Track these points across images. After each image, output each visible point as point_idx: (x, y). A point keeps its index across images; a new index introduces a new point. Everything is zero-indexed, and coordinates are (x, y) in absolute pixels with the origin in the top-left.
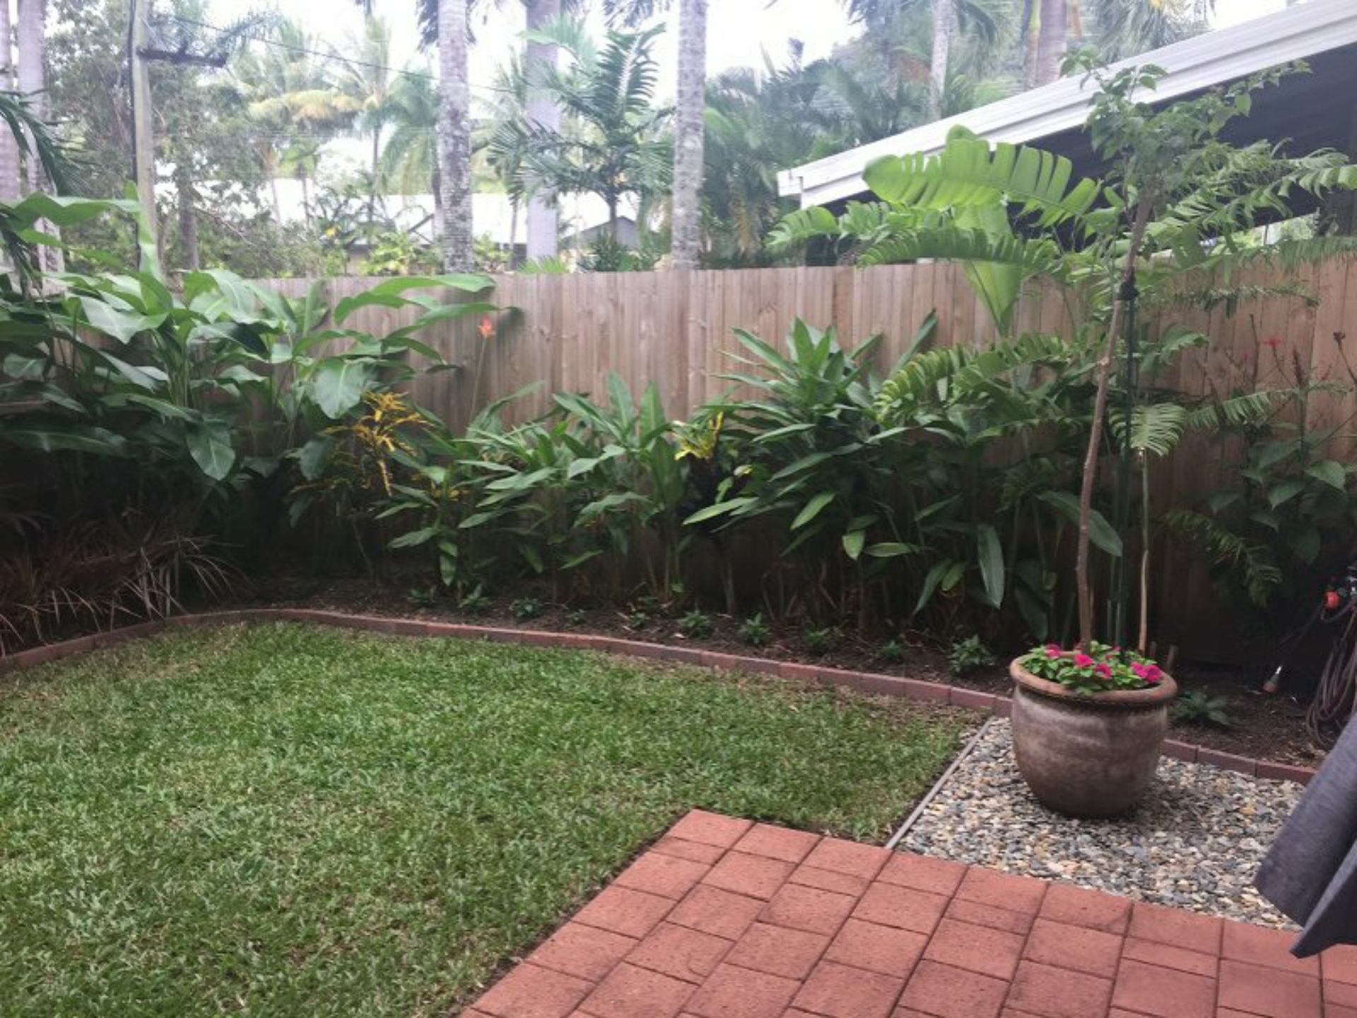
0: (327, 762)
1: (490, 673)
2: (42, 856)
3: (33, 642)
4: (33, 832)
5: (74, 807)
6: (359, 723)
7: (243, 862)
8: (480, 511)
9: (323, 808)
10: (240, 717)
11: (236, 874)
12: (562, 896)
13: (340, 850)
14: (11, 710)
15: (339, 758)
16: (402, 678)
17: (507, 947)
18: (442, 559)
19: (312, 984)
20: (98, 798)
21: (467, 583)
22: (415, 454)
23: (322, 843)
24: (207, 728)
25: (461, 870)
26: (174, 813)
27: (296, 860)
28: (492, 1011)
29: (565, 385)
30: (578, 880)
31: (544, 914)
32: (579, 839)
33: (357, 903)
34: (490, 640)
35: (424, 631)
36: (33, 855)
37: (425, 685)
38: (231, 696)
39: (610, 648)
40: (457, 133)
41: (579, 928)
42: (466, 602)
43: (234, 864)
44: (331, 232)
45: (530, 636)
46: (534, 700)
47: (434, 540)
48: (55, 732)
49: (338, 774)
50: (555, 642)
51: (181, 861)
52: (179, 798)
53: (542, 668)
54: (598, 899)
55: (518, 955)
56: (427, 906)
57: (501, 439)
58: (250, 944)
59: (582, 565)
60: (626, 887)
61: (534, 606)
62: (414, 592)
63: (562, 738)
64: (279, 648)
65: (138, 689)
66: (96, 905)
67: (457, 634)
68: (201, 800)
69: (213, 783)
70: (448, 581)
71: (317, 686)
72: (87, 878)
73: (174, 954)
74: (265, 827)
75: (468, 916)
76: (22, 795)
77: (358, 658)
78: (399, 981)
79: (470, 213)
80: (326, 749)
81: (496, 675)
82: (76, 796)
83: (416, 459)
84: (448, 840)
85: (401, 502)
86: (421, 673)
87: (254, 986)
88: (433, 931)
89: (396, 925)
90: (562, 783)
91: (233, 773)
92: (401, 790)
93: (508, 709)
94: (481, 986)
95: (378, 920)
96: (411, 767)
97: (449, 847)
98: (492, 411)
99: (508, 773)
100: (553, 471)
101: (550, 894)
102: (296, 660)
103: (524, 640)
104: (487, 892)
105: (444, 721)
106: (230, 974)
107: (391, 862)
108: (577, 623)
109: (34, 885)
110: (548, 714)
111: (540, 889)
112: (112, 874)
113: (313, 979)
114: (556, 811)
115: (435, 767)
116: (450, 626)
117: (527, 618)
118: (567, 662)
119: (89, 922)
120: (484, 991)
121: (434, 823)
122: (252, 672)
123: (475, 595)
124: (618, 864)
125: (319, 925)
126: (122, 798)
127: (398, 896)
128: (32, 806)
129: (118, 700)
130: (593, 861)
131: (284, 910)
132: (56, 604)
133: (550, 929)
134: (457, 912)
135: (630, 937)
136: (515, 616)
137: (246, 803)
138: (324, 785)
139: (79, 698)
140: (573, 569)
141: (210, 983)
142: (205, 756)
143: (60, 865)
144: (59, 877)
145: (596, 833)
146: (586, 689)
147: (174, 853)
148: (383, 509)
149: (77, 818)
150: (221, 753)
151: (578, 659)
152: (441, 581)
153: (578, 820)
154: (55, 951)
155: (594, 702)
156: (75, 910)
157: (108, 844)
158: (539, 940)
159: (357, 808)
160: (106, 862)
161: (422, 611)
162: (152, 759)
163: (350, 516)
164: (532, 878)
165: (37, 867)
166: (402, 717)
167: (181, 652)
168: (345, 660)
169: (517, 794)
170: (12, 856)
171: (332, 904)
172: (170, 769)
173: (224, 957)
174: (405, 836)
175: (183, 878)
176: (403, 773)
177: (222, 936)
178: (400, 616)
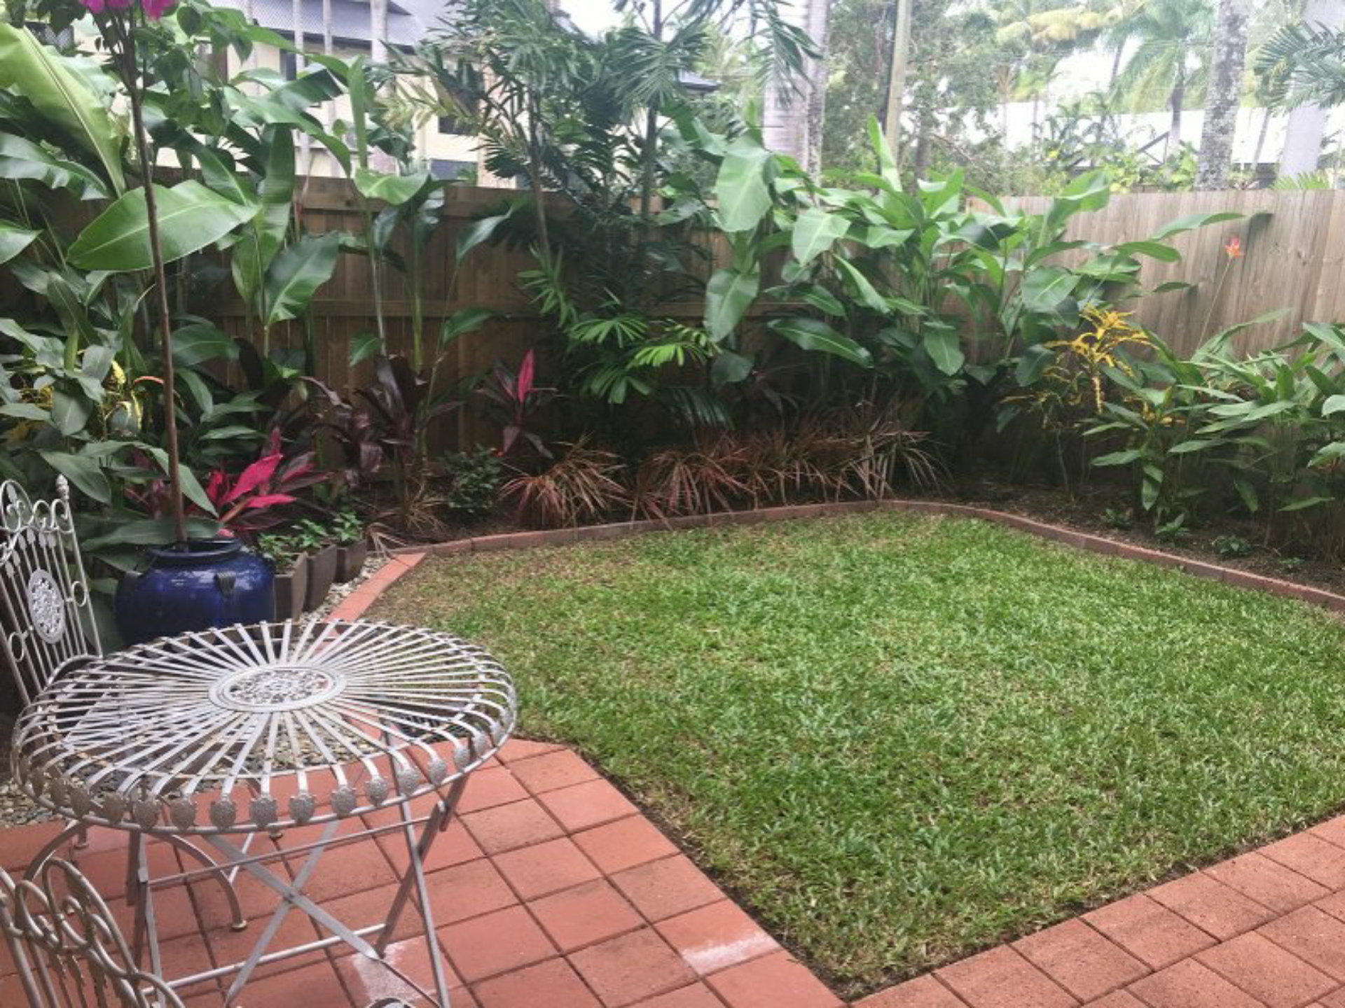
0: (1013, 648)
1: (1184, 603)
2: (781, 665)
3: (778, 503)
4: (775, 646)
5: (805, 635)
6: (1045, 621)
7: (937, 712)
8: (1198, 438)
9: (1009, 686)
10: (939, 594)
11: (932, 719)
12: (1247, 826)
13: (1023, 725)
14: (759, 552)
15: (1026, 646)
16: (1089, 590)
17: (1184, 853)
18: (1145, 483)
19: (994, 827)
20: (824, 632)
21: (1168, 511)
22: (1132, 375)
23: (1007, 715)
24: (910, 595)
25: (1142, 773)
26: (882, 657)
27: (983, 722)
28: (1165, 903)
29: (1317, 314)
30: (1267, 817)
31: (1226, 837)
32: (1273, 780)
33: (1038, 772)
34: (1185, 570)
35: (1115, 551)
36: (775, 664)
37: (1112, 600)
38: (931, 575)
39: (1327, 603)
40: (1233, 40)
41: (1263, 860)
42: (1164, 529)
43: (931, 711)
44: (1054, 154)
45: (1232, 574)
46: (1232, 637)
47: (1138, 463)
48: (791, 575)
49: (1024, 660)
50: (1262, 586)
51: (886, 697)
52: (886, 648)
53: (1243, 608)
54: (1288, 839)
55: (1195, 864)
56: (1104, 795)
57: (1235, 367)
58: (941, 779)
59: (1306, 511)
60: (1322, 839)
61: (1241, 545)
62: (1109, 511)
63: (1260, 679)
64: (974, 541)
65: (855, 555)
66: (820, 712)
67: (1149, 559)
68: (904, 654)
69: (915, 642)
70: (1147, 506)
71: (1008, 581)
72: (814, 691)
73: (879, 768)
74: (957, 687)
75: (1145, 815)
76: (768, 617)
77: (1046, 564)
78: (1074, 849)
79: (1233, 126)
80: (1014, 637)
81: (1190, 604)
82: (807, 627)
83: (1131, 380)
84: (1129, 744)
85: (1108, 421)
86: (1110, 589)
87: (943, 812)
88: (1109, 817)
89: (1073, 802)
90: (1257, 722)
91: (933, 638)
92: (1084, 688)
93: (1200, 640)
94: (1154, 878)
95: (1056, 792)
96: (1095, 671)
97: (1130, 750)
98: (1225, 337)
99: (1196, 699)
100: (1290, 405)
101: (1235, 821)
102: (989, 554)
103: (1224, 577)
104: (1166, 800)
105: (1131, 637)
106: (923, 796)
107: (1070, 746)
108: (1289, 571)
109: (776, 685)
110: (1246, 654)
111: (1224, 814)
112: (833, 693)
113: (994, 822)
114: (1248, 747)
115: (1120, 676)
116: (1143, 550)
117: (1230, 556)
118: (1274, 608)
119: (816, 724)
120: (1157, 884)
121: (1116, 726)
122: (950, 558)
123: (1176, 524)
124: (1315, 814)
125: (1001, 781)
126: (842, 637)
127: (1076, 778)
128: (775, 627)
129: (838, 559)
130: (1287, 804)
131: (970, 760)
132: (798, 473)
133: (1230, 853)
134: (1134, 808)
135: (1321, 885)
136: (1217, 552)
137: (941, 665)
138: (1010, 666)
139: (810, 552)
140: (1294, 512)
141: (906, 798)
142: (907, 619)
143: (794, 677)
144: (793, 683)
145: (1292, 779)
146: (1294, 638)
147: (881, 689)
148: (1089, 426)
149: (808, 644)
150: (921, 619)
151: (1286, 607)
152: (1141, 504)
153: (1273, 762)
154: (791, 739)
155: (1302, 653)
156: (805, 713)
157: (830, 670)
158: (1218, 858)
159: (1041, 693)
160: (829, 683)
161: (1116, 531)
162: (865, 612)
163: (1055, 430)
164: (1215, 801)
165: (778, 673)
166: (1089, 624)
167: (890, 530)
168: (1035, 564)
169: (1205, 721)
170: (760, 660)
171: (1014, 766)
172: (879, 622)
173: (918, 782)
174: (1087, 728)
175: (887, 711)
176: (1087, 674)
177: (918, 765)
178: (1091, 532)
